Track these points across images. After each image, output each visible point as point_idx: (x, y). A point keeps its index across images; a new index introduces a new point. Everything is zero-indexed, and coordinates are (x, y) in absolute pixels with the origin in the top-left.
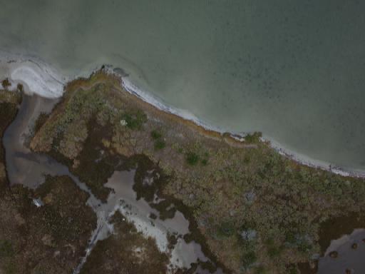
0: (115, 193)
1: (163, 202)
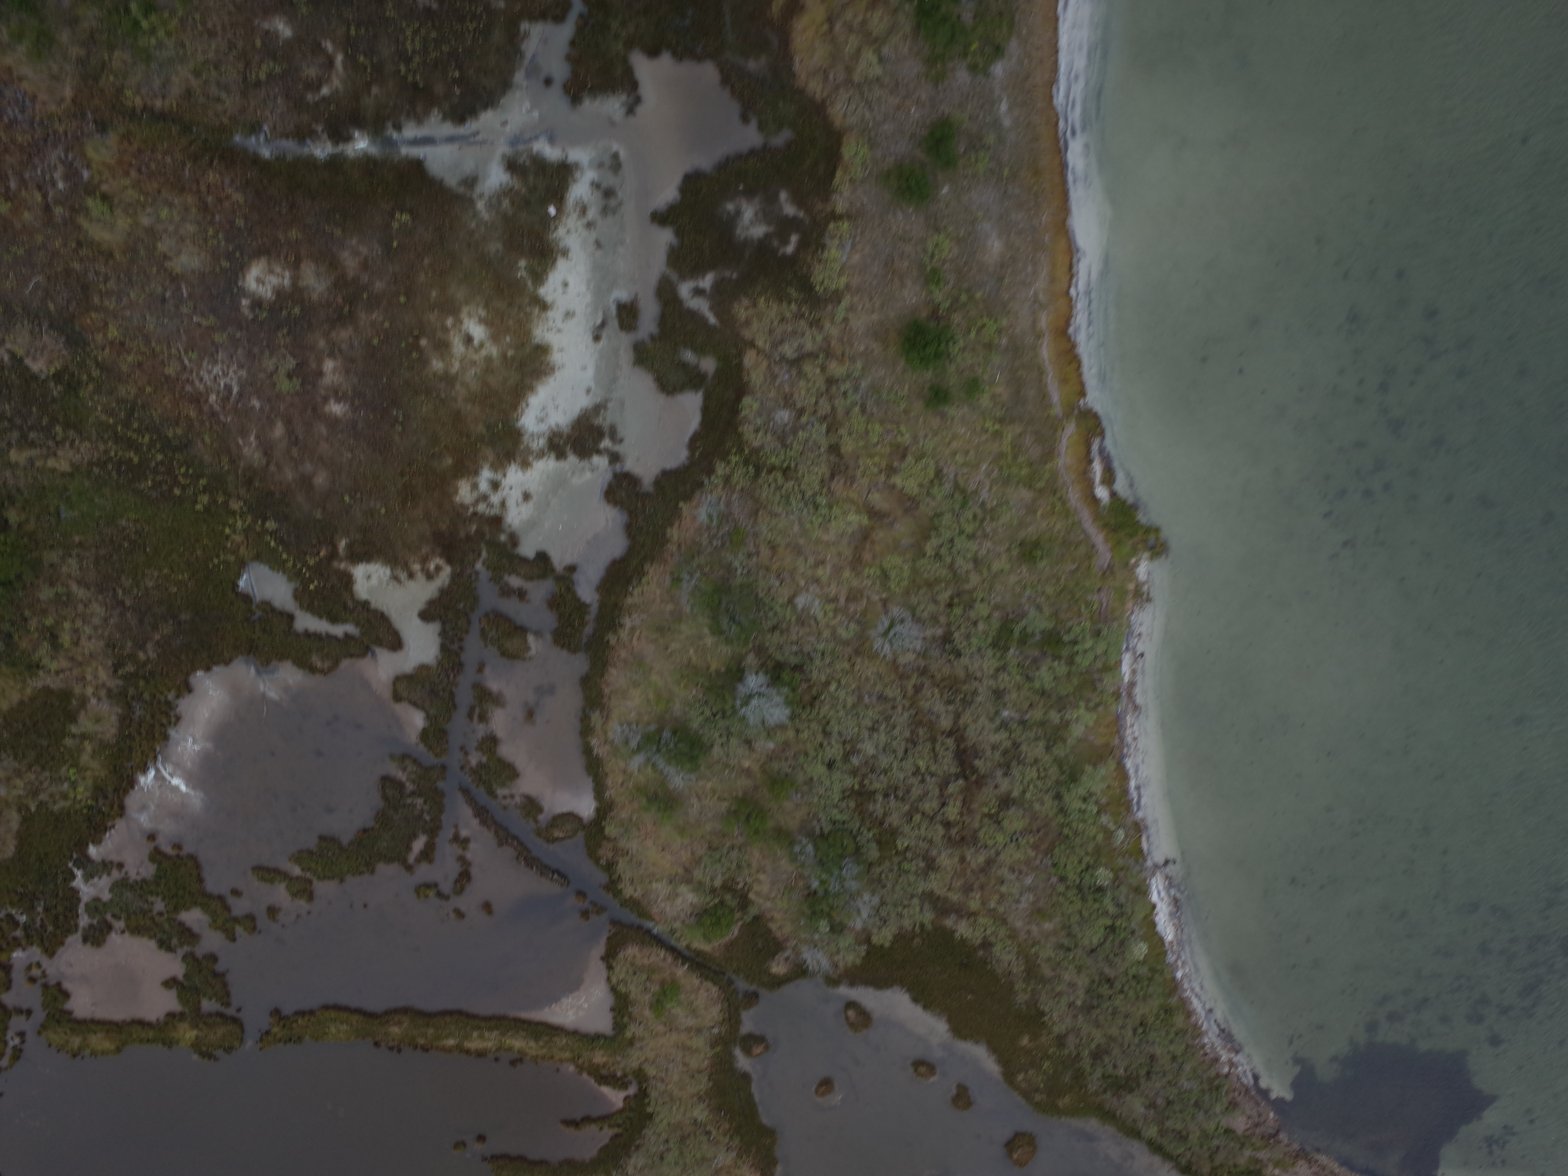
1: (703, 320)
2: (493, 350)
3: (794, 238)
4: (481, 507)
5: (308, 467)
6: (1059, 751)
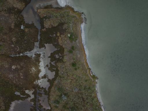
1: (54, 65)
2: (36, 70)
3: (61, 57)
4: (36, 84)
5: (20, 83)
6: (91, 97)
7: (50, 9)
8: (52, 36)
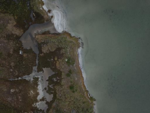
0: (43, 72)
1: (52, 88)
3: (59, 81)
5: (18, 105)
7: (48, 35)
8: (50, 61)
